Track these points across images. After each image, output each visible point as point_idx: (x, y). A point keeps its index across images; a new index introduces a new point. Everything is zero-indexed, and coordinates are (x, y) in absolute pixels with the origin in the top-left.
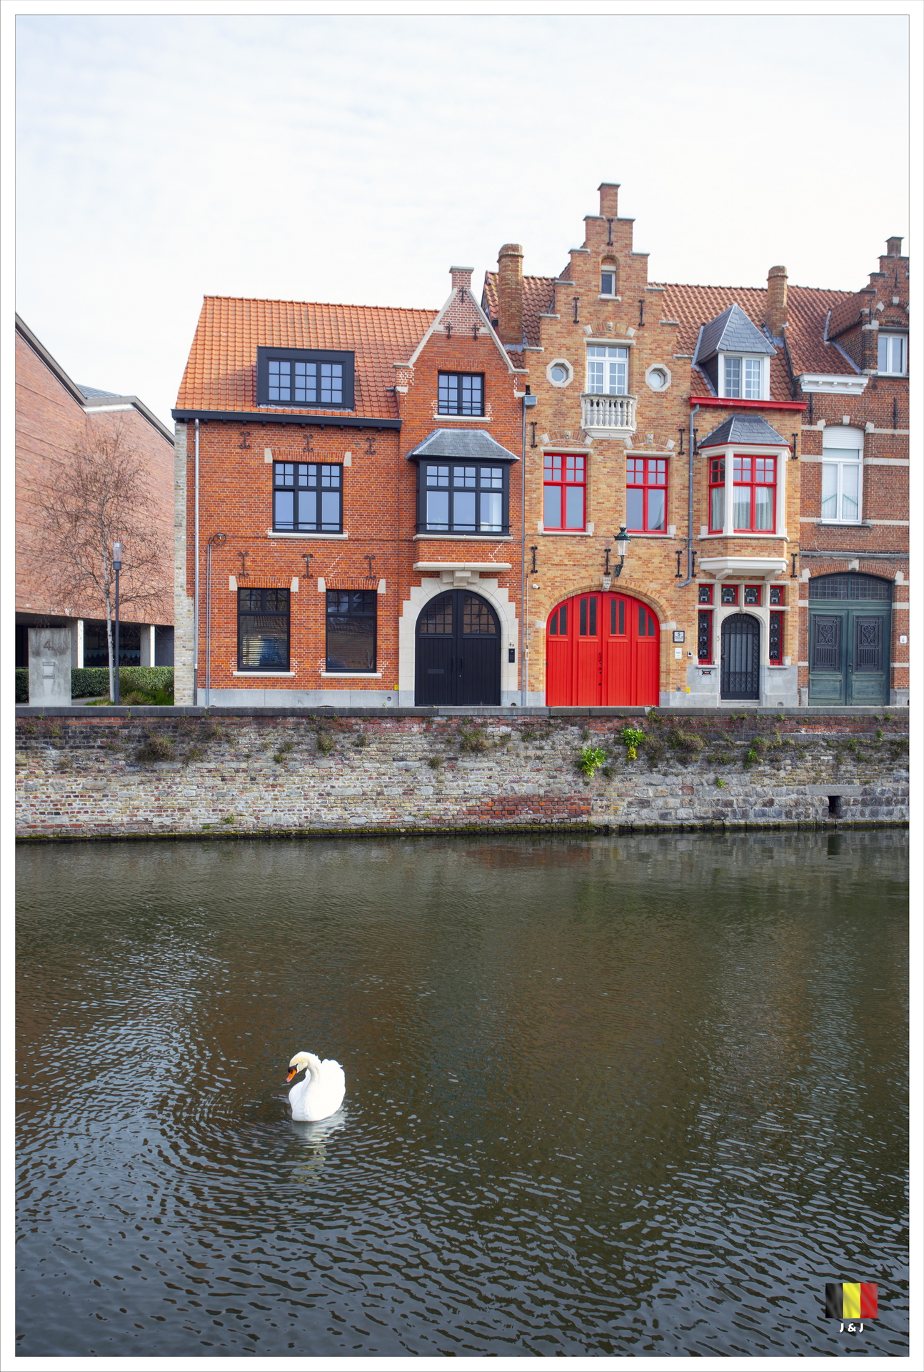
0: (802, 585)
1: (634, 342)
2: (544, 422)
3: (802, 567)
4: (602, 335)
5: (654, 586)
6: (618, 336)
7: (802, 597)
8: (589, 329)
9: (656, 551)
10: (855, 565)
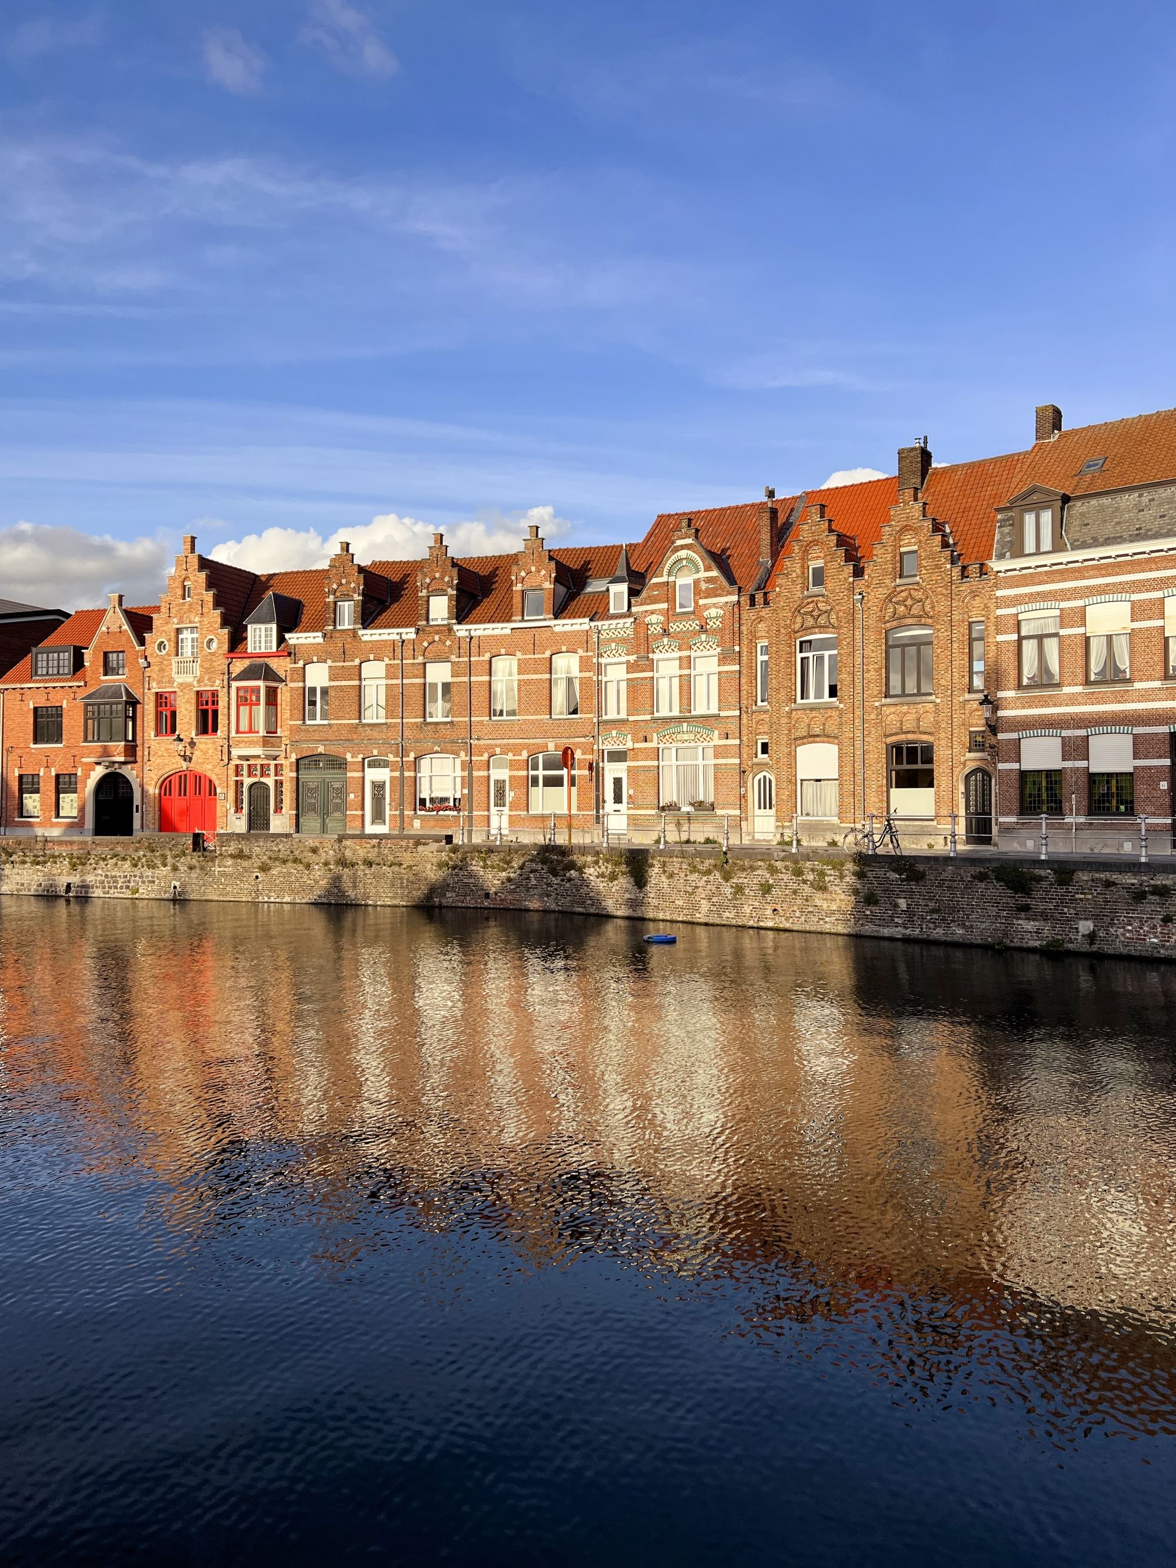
0: (291, 763)
1: (198, 625)
2: (154, 676)
3: (291, 752)
4: (182, 622)
5: (209, 767)
6: (190, 622)
7: (291, 771)
8: (175, 620)
9: (210, 746)
10: (321, 749)
